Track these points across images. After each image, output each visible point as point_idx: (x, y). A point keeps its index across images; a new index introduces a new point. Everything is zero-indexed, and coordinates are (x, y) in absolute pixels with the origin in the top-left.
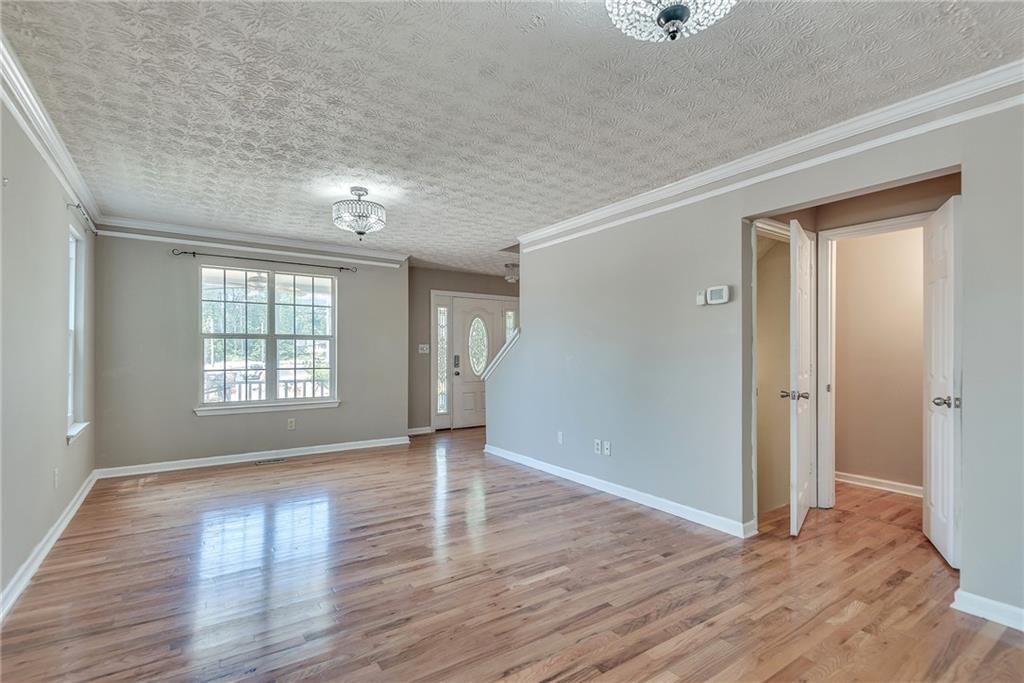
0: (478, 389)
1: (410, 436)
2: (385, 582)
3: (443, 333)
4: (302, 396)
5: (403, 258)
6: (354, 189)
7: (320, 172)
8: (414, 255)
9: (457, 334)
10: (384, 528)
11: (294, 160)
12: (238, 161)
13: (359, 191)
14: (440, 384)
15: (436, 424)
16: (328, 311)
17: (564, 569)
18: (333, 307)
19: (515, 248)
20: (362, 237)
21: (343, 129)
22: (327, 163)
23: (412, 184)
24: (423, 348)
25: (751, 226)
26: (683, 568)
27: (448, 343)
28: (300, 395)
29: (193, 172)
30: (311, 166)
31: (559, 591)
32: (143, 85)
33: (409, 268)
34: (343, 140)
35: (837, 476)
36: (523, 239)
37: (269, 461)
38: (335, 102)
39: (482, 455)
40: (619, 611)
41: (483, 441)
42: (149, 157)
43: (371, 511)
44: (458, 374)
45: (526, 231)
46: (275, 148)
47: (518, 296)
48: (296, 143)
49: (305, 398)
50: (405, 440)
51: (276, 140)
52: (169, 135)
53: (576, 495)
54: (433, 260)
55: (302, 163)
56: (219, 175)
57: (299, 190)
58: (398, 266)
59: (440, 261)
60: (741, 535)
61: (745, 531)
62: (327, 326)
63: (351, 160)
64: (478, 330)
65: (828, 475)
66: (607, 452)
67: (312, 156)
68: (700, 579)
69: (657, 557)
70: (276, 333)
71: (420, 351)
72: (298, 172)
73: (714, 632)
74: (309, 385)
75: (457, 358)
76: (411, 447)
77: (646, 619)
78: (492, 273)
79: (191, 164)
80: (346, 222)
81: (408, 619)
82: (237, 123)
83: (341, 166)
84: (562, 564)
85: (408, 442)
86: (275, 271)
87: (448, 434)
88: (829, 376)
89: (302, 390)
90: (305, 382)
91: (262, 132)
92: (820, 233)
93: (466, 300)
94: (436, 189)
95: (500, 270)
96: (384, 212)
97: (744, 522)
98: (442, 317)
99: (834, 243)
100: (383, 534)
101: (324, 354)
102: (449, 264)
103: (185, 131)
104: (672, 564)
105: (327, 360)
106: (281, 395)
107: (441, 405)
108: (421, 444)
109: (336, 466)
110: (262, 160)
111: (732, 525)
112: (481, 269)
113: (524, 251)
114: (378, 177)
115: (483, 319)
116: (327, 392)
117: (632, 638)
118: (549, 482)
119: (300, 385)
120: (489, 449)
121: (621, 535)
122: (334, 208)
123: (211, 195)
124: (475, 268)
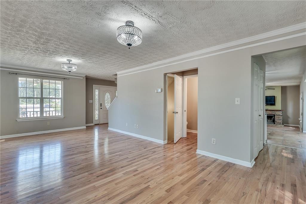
0: (106, 113)
1: (86, 126)
2: (75, 158)
3: (97, 97)
4: (52, 115)
5: (84, 76)
6: (67, 60)
7: (58, 56)
8: (87, 75)
9: (102, 97)
10: (76, 148)
11: (50, 53)
12: (33, 52)
13: (70, 61)
14: (96, 111)
15: (95, 123)
16: (60, 90)
17: (121, 152)
18: (62, 89)
19: (116, 75)
20: (70, 73)
21: (64, 48)
22: (60, 54)
23: (84, 60)
24: (91, 101)
25: (166, 75)
26: (147, 150)
27: (98, 100)
28: (51, 115)
29: (19, 54)
30: (55, 55)
31: (118, 156)
32: (8, 36)
33: (86, 78)
34: (64, 50)
35: (187, 130)
36: (118, 73)
37: (41, 134)
38: (62, 44)
39: (108, 130)
40: (129, 158)
41: (108, 127)
42: (6, 50)
43: (73, 145)
44: (101, 108)
45: (118, 71)
46: (44, 50)
47: (117, 86)
48: (51, 50)
49: (52, 116)
50: (85, 127)
51: (45, 49)
52: (13, 46)
53: (129, 138)
54: (93, 77)
55: (53, 54)
56: (27, 55)
57: (51, 59)
58: (82, 78)
59: (95, 77)
60: (163, 143)
61: (164, 142)
62: (60, 94)
63: (66, 54)
64: (108, 96)
65: (185, 130)
66: (137, 127)
67: (56, 52)
68: (150, 152)
69: (143, 149)
70: (43, 97)
71: (90, 102)
72: (51, 55)
73: (148, 160)
74: (54, 112)
75: (101, 104)
76: (86, 129)
77: (135, 159)
78: (111, 80)
79: (19, 52)
80: (65, 68)
81: (80, 164)
82: (34, 45)
83: (64, 55)
84: (120, 152)
85: (86, 128)
86: (43, 79)
87: (99, 126)
88: (185, 108)
89: (52, 113)
90: (52, 111)
91: (41, 47)
92: (184, 77)
93: (104, 88)
94: (91, 61)
95: (114, 80)
96: (76, 66)
97: (164, 141)
98: (96, 93)
99: (187, 79)
100: (76, 149)
101: (59, 102)
102: (98, 78)
103: (18, 46)
104: (146, 150)
105: (60, 104)
106: (45, 115)
107: (96, 117)
108: (90, 128)
109: (63, 135)
110: (41, 53)
111: (161, 142)
112: (108, 79)
113: (118, 76)
114: (74, 58)
115: (109, 93)
116: (60, 114)
117: (130, 163)
118: (123, 135)
119: (51, 112)
120: (109, 129)
121: (137, 145)
122: (62, 65)
123: (24, 59)
124: (107, 79)
